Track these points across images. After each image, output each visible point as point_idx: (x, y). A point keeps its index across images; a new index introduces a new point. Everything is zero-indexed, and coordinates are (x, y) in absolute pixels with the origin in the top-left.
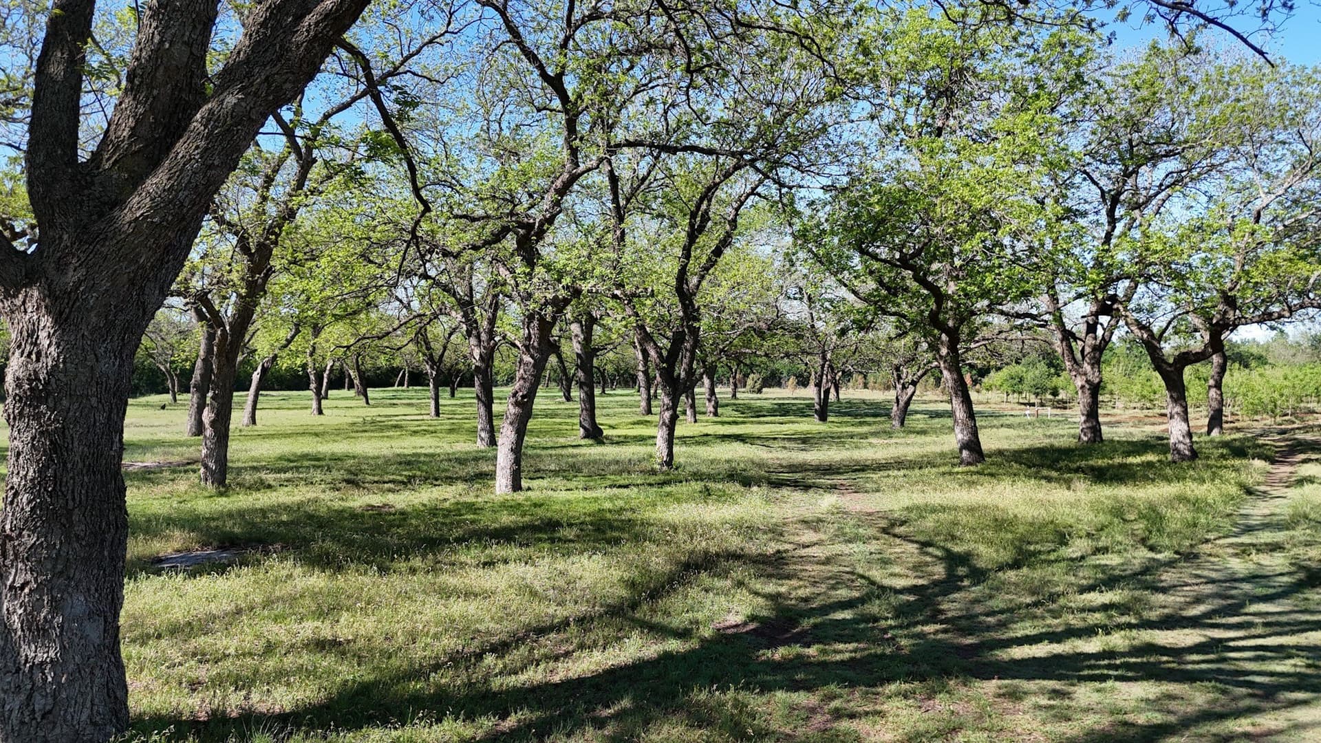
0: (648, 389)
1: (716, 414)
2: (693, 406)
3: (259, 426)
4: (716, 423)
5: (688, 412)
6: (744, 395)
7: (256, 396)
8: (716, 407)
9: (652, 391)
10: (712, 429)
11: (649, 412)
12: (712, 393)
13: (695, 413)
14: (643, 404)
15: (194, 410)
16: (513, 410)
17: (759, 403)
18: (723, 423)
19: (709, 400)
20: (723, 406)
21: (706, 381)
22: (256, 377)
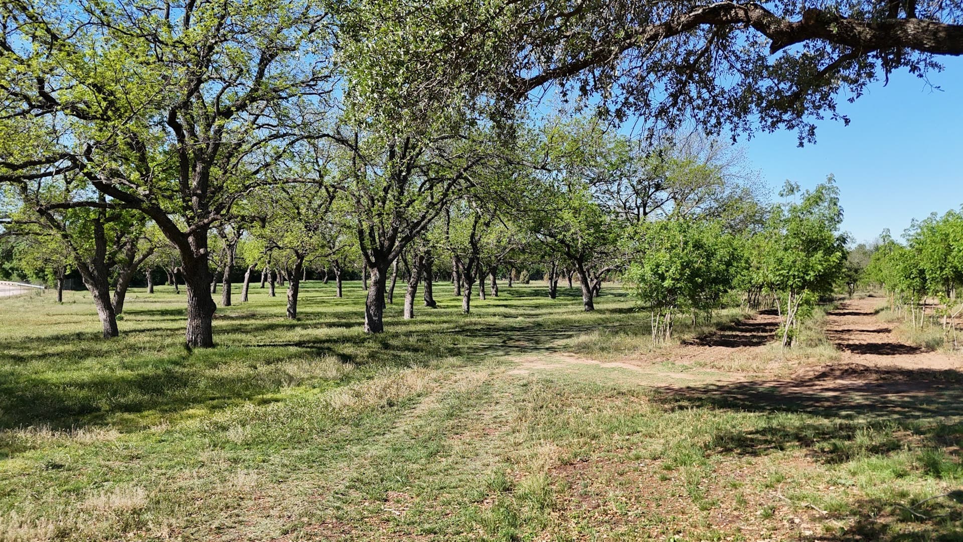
0: (459, 282)
1: (496, 295)
2: (483, 291)
3: (249, 302)
4: (496, 300)
5: (481, 294)
6: (517, 285)
7: (248, 286)
8: (497, 291)
9: (461, 283)
10: (492, 303)
11: (459, 294)
12: (495, 283)
13: (484, 295)
14: (456, 290)
15: (225, 293)
16: (410, 289)
17: (524, 289)
18: (499, 300)
19: (493, 288)
20: (502, 291)
21: (491, 277)
22: (247, 275)
